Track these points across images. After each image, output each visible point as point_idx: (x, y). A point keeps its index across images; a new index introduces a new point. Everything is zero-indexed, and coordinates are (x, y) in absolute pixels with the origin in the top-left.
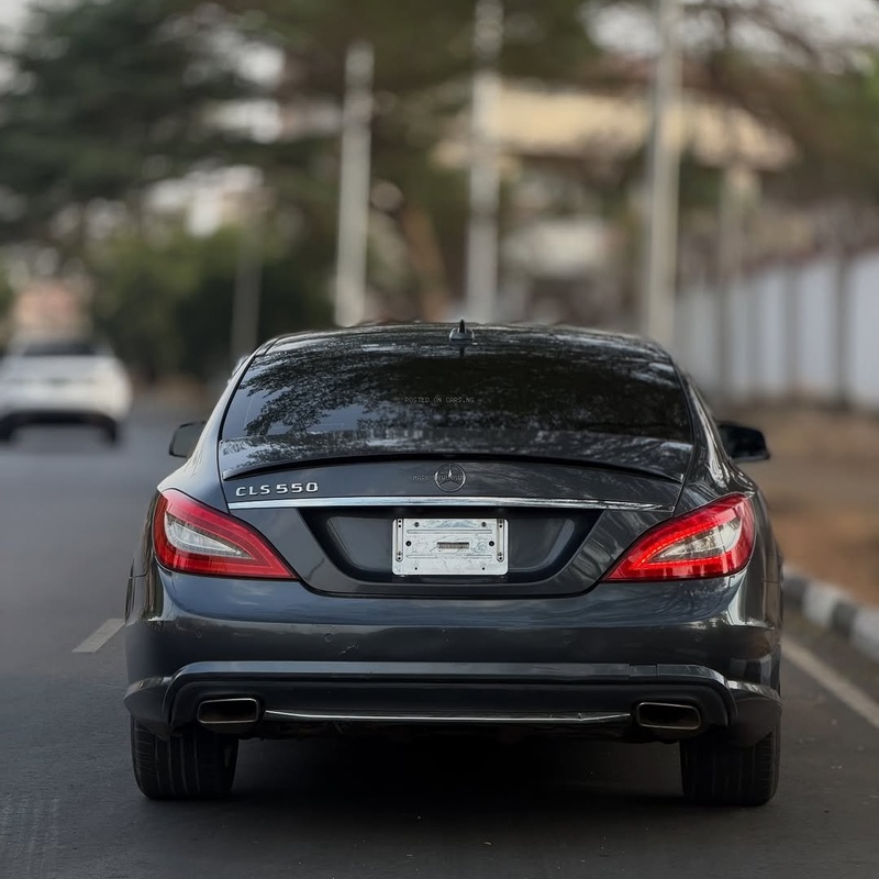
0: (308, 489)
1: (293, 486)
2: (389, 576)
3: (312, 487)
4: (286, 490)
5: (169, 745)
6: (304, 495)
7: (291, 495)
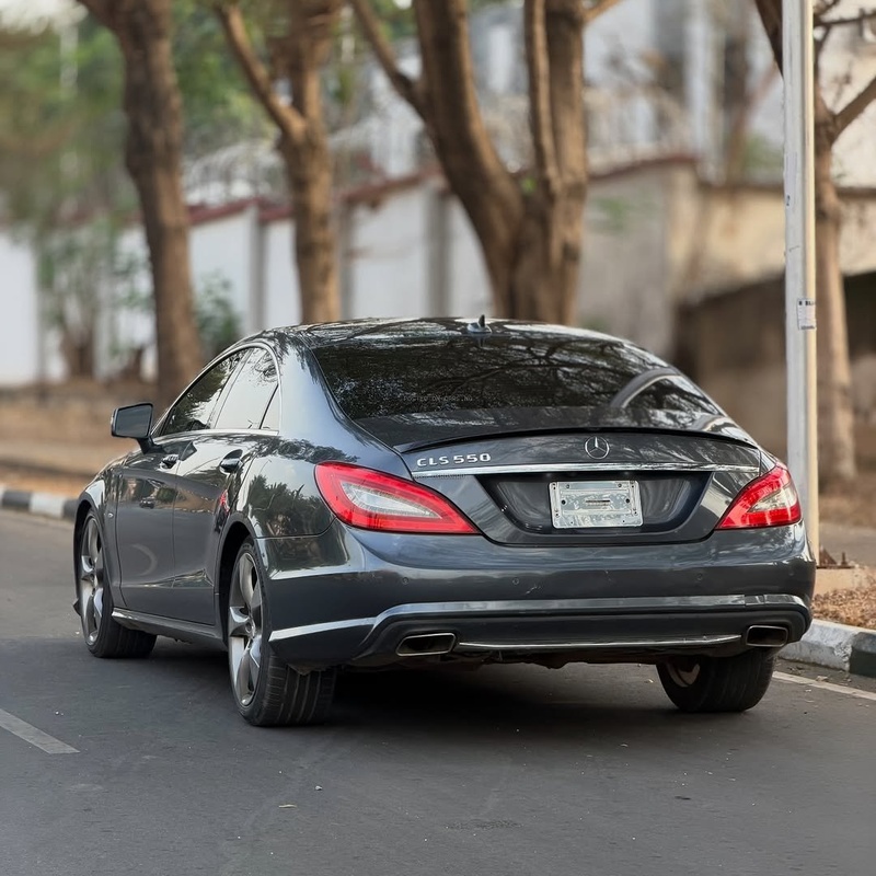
0: (482, 459)
1: (468, 457)
2: (551, 529)
3: (485, 457)
4: (462, 460)
5: (309, 678)
6: (480, 464)
7: (468, 464)
